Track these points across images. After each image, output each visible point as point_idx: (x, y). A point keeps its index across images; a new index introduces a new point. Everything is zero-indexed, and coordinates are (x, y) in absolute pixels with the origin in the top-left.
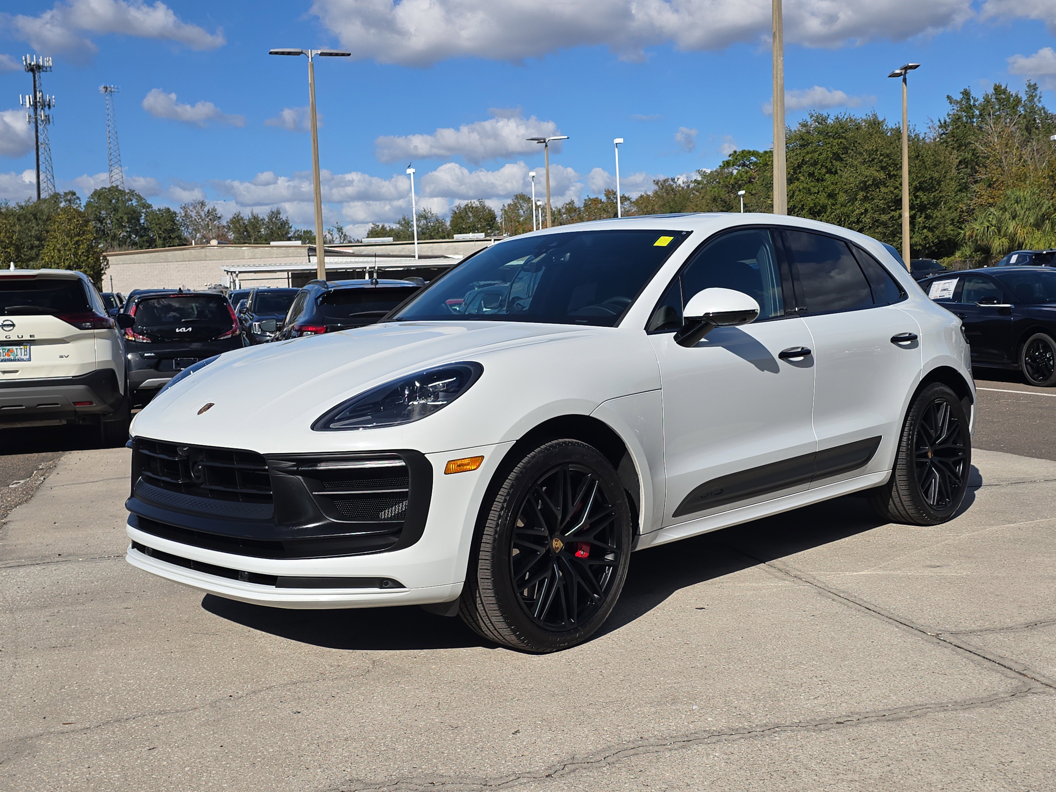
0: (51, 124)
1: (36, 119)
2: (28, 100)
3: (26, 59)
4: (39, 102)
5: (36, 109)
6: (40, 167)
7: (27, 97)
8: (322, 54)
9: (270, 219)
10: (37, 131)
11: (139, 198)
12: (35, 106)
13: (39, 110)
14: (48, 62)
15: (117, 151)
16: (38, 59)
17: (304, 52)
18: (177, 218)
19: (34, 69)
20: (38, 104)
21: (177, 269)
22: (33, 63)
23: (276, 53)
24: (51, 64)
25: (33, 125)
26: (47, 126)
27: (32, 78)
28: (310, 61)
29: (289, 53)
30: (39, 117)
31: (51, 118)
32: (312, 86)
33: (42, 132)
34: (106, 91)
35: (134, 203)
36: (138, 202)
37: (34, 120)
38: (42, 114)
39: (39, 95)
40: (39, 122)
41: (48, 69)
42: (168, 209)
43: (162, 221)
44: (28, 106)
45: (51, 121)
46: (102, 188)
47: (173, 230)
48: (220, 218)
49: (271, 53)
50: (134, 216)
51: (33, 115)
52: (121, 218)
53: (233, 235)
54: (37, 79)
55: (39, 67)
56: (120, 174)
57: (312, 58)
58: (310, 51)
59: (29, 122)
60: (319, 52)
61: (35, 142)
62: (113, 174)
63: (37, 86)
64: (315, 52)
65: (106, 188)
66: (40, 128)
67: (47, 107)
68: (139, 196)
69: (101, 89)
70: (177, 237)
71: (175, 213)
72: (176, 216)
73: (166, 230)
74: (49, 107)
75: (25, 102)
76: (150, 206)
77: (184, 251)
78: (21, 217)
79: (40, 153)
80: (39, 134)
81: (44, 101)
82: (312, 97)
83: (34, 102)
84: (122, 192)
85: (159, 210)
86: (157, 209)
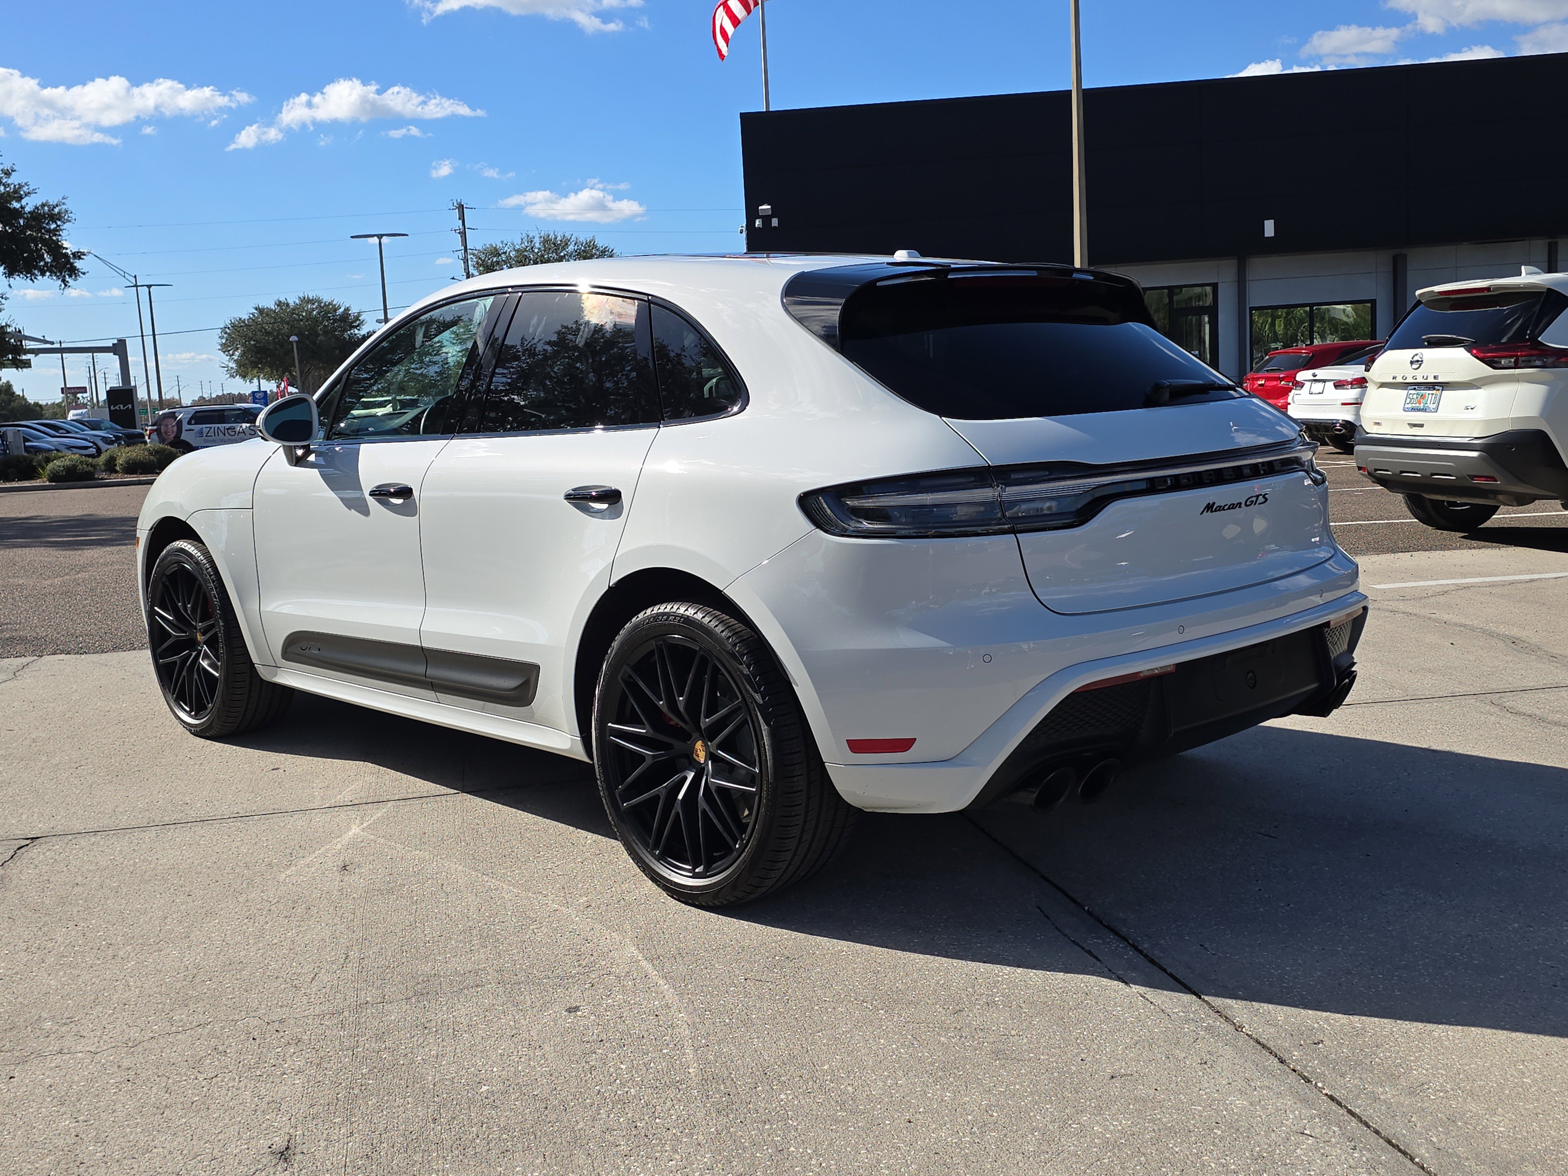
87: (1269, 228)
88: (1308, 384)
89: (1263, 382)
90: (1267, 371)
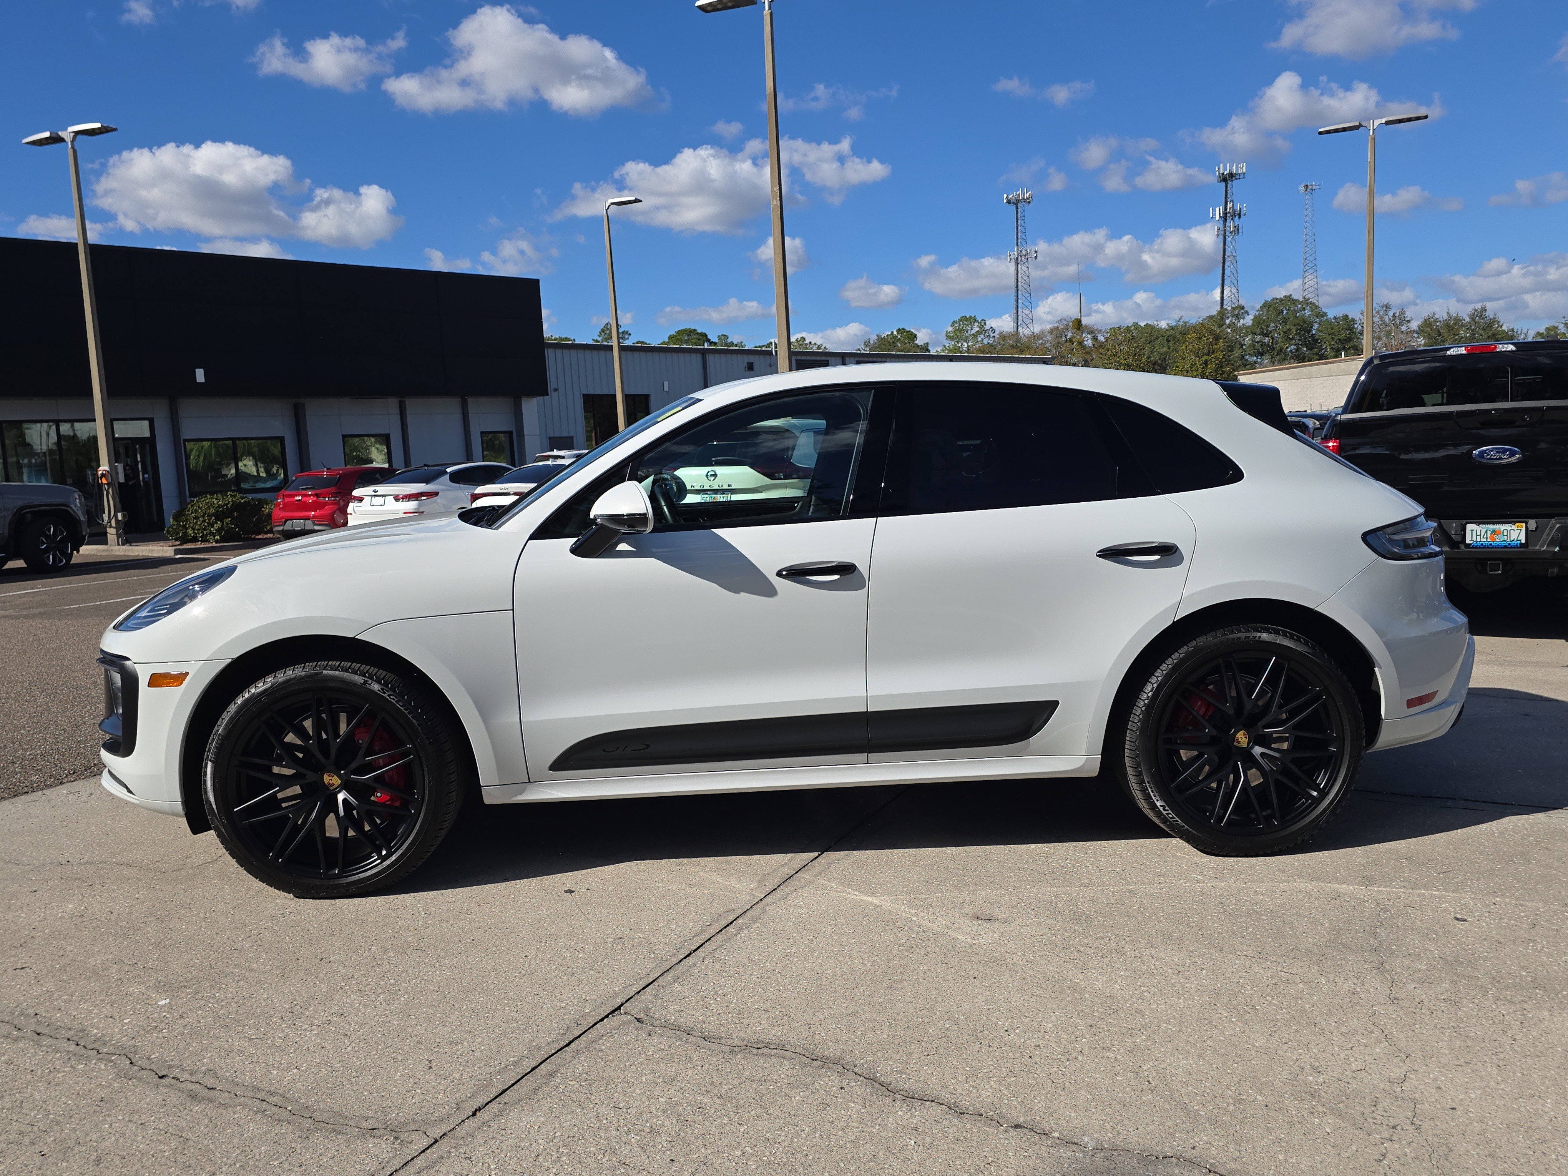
0: (1240, 234)
1: (1225, 231)
2: (1218, 212)
3: (1219, 169)
4: (1229, 213)
5: (1225, 220)
6: (1225, 281)
7: (1217, 209)
8: (1388, 123)
9: (1473, 318)
10: (1225, 244)
11: (1315, 306)
12: (1225, 218)
13: (1228, 221)
14: (1242, 168)
15: (1314, 255)
16: (1231, 166)
17: (1363, 124)
18: (1356, 326)
19: (1227, 179)
20: (1228, 215)
21: (1322, 386)
22: (1225, 173)
23: (1328, 132)
24: (1244, 170)
25: (1221, 237)
26: (1236, 237)
27: (1224, 188)
28: (1371, 134)
29: (1344, 130)
30: (1228, 229)
31: (1240, 227)
32: (1372, 164)
33: (1230, 244)
34: (1306, 190)
35: (1307, 313)
36: (1312, 311)
37: (1222, 233)
38: (1231, 224)
39: (1229, 205)
40: (1228, 234)
41: (1242, 176)
42: (1347, 316)
43: (1335, 330)
44: (1217, 218)
45: (1240, 231)
46: (1273, 299)
47: (1349, 339)
48: (1409, 321)
49: (1320, 133)
50: (1305, 327)
51: (1222, 229)
52: (1290, 330)
53: (1423, 341)
54: (1229, 189)
55: (1232, 175)
56: (1315, 280)
57: (1374, 130)
58: (1372, 121)
59: (1218, 235)
60: (1384, 121)
61: (1222, 256)
62: (1307, 280)
63: (1229, 196)
64: (1377, 122)
65: (1277, 299)
66: (1228, 240)
67: (1237, 217)
68: (1313, 304)
69: (1302, 188)
70: (1352, 347)
71: (1353, 320)
72: (1354, 324)
73: (1340, 340)
74: (1240, 217)
75: (1215, 214)
76: (1325, 314)
77: (1332, 365)
78: (1171, 338)
79: (1226, 267)
80: (1227, 247)
81: (1234, 211)
82: (1370, 177)
83: (1223, 213)
84: (1295, 302)
85: (1335, 318)
86: (1332, 317)
87: (200, 375)
88: (367, 499)
89: (300, 498)
90: (302, 489)
